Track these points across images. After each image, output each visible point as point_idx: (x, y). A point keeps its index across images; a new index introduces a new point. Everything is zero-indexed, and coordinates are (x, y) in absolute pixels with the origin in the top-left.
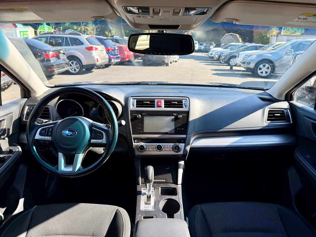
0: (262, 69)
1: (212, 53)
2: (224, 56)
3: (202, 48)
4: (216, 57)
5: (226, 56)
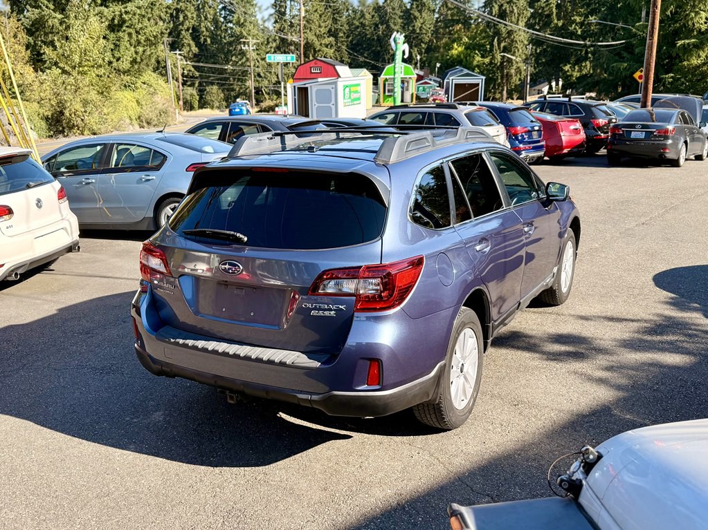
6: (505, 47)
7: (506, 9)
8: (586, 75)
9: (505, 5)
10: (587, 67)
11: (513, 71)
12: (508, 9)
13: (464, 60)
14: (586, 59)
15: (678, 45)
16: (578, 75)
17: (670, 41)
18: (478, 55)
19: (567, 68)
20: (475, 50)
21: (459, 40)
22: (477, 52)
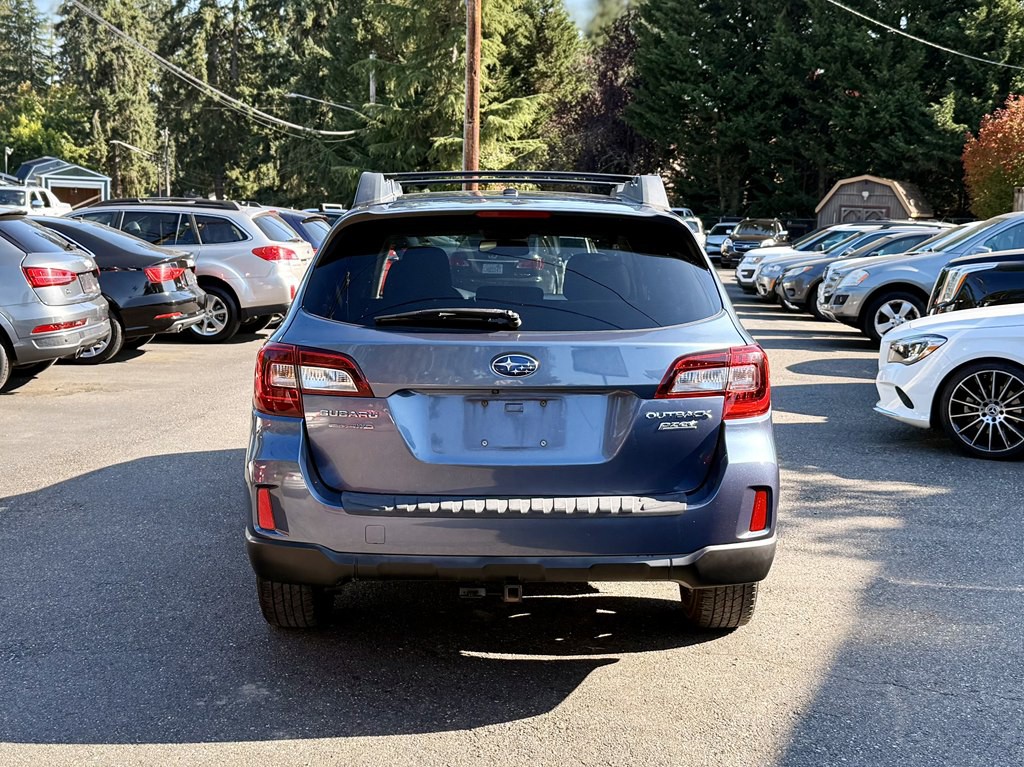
0: (891, 321)
1: (750, 267)
2: (790, 279)
3: (723, 248)
4: (763, 285)
5: (798, 280)
6: (114, 130)
7: (111, 61)
8: (270, 188)
9: (110, 53)
10: (270, 173)
11: (134, 174)
12: (115, 62)
13: (45, 146)
14: (267, 159)
15: (436, 145)
16: (256, 189)
17: (421, 136)
18: (68, 141)
19: (235, 174)
20: (62, 131)
21: (28, 109)
22: (65, 134)
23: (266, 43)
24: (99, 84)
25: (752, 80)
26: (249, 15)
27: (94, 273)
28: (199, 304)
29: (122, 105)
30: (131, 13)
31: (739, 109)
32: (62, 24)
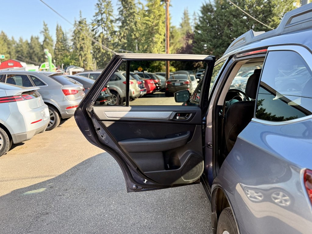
6: (84, 60)
9: (82, 44)
12: (83, 46)
23: (113, 40)
24: (80, 51)
25: (221, 41)
26: (110, 35)
27: (83, 90)
28: (111, 97)
29: (85, 55)
30: (86, 36)
31: (218, 47)
32: (73, 39)
